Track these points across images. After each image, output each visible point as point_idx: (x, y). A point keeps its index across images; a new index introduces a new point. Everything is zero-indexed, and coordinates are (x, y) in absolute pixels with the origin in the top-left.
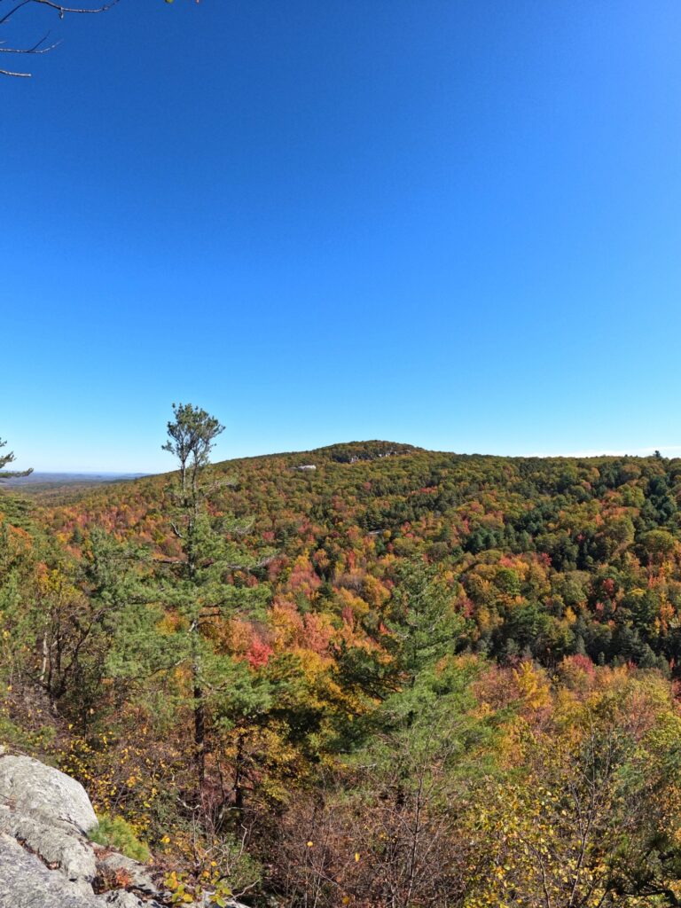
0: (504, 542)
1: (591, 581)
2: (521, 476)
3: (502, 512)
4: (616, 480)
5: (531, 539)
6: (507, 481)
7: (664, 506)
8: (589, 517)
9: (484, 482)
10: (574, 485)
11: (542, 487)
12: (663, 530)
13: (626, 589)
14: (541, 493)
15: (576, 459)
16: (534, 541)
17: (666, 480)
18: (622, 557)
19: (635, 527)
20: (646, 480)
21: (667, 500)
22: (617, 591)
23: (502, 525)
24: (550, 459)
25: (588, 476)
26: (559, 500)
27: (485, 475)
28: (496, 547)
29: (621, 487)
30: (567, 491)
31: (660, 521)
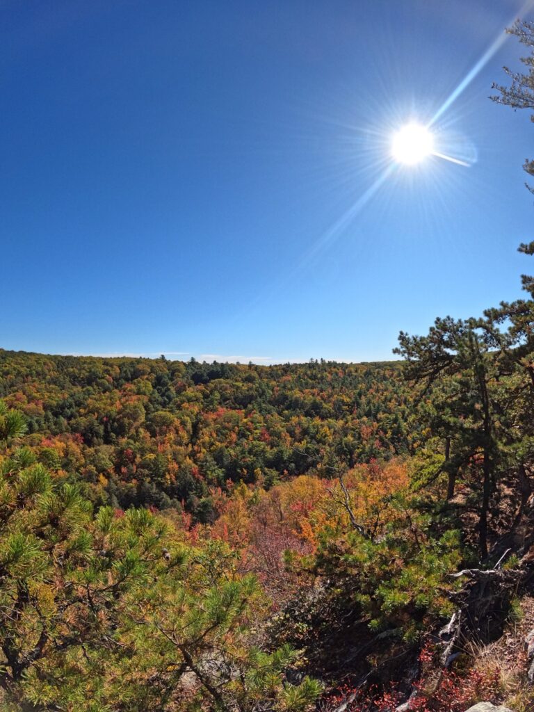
0: (44, 426)
1: (115, 452)
2: (58, 371)
3: (42, 401)
4: (132, 375)
5: (66, 422)
6: (46, 375)
7: (166, 394)
8: (111, 403)
9: (27, 376)
10: (100, 378)
11: (75, 380)
12: (165, 411)
13: (142, 455)
14: (74, 385)
15: (103, 359)
16: (69, 424)
17: (168, 375)
18: (137, 432)
19: (145, 409)
20: (154, 376)
21: (169, 389)
22: (135, 457)
23: (43, 412)
24: (82, 357)
25: (111, 372)
26: (88, 391)
27: (28, 370)
28: (38, 431)
29: (135, 381)
30: (94, 383)
31: (164, 405)
